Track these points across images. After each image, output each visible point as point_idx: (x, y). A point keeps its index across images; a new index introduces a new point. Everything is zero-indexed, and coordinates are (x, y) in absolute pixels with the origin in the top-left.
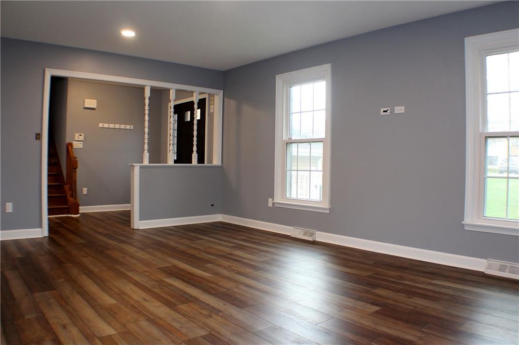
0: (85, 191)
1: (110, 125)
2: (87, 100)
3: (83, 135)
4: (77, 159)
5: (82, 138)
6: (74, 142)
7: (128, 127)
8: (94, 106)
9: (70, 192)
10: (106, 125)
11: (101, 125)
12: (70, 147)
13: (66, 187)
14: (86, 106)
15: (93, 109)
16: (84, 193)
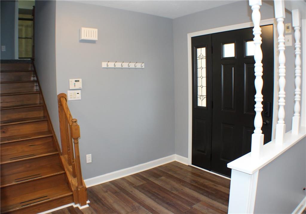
0: (89, 158)
1: (116, 64)
2: (84, 29)
3: (80, 80)
4: (79, 123)
5: (79, 85)
6: (69, 91)
7: (139, 65)
8: (95, 38)
9: (70, 168)
10: (111, 65)
11: (104, 65)
12: (63, 100)
13: (64, 159)
14: (83, 37)
15: (93, 42)
16: (88, 162)
